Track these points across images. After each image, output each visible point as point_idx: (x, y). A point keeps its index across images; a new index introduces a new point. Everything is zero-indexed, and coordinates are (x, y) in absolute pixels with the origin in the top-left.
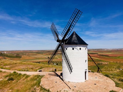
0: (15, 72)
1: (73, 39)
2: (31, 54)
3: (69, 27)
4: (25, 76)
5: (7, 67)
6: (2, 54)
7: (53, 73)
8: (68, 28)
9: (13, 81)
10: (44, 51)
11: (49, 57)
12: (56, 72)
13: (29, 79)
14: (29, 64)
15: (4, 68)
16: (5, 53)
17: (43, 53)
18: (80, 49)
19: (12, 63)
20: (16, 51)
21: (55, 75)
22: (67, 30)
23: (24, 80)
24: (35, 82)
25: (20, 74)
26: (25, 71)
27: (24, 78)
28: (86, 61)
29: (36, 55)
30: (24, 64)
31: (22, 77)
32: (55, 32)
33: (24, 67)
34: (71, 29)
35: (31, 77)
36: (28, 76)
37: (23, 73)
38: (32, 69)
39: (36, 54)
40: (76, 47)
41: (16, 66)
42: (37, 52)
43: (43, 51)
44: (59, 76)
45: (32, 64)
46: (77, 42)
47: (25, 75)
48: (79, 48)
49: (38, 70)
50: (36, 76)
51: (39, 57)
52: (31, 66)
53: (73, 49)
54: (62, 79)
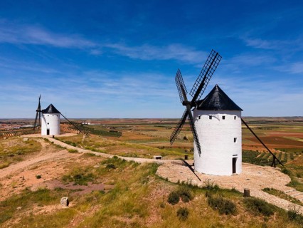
0: (115, 157)
1: (212, 100)
2: (143, 128)
3: (202, 79)
4: (133, 164)
5: (100, 149)
6: (82, 125)
7: (180, 162)
8: (200, 82)
9: (115, 170)
10: (174, 122)
11: (187, 137)
12: (186, 161)
13: (138, 167)
14: (138, 148)
15: (98, 151)
16: (89, 124)
17: (171, 126)
18: (224, 118)
19: (108, 143)
20: (110, 119)
21: (182, 165)
22: (199, 85)
23: (131, 169)
24: (148, 170)
25: (124, 161)
26: (131, 156)
27: (131, 166)
28: (235, 140)
29: (155, 130)
30: (130, 147)
31: (127, 165)
32: (182, 86)
33: (130, 151)
34: (206, 83)
35: (142, 165)
36: (137, 164)
37: (129, 159)
38: (145, 155)
39: (154, 128)
40: (216, 115)
41: (116, 149)
42: (157, 123)
43: (171, 122)
44: (190, 167)
45: (144, 148)
46: (219, 105)
47: (131, 162)
48: (220, 116)
49: (155, 157)
50: (149, 164)
51: (162, 136)
52: (142, 151)
53: (210, 118)
54: (193, 170)
